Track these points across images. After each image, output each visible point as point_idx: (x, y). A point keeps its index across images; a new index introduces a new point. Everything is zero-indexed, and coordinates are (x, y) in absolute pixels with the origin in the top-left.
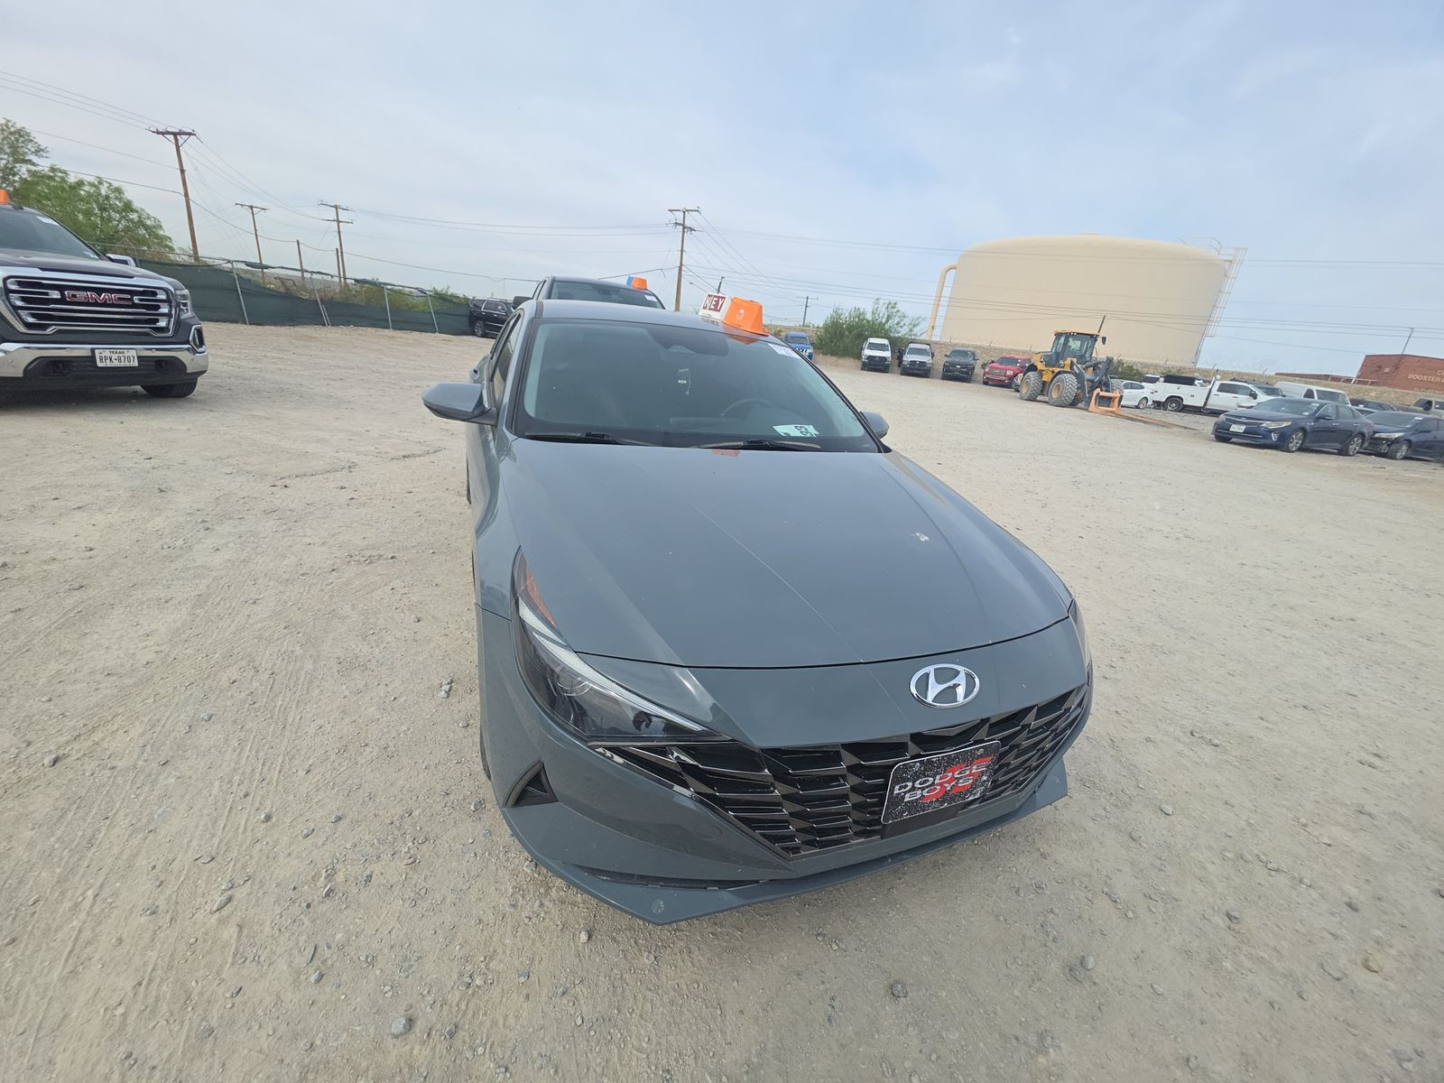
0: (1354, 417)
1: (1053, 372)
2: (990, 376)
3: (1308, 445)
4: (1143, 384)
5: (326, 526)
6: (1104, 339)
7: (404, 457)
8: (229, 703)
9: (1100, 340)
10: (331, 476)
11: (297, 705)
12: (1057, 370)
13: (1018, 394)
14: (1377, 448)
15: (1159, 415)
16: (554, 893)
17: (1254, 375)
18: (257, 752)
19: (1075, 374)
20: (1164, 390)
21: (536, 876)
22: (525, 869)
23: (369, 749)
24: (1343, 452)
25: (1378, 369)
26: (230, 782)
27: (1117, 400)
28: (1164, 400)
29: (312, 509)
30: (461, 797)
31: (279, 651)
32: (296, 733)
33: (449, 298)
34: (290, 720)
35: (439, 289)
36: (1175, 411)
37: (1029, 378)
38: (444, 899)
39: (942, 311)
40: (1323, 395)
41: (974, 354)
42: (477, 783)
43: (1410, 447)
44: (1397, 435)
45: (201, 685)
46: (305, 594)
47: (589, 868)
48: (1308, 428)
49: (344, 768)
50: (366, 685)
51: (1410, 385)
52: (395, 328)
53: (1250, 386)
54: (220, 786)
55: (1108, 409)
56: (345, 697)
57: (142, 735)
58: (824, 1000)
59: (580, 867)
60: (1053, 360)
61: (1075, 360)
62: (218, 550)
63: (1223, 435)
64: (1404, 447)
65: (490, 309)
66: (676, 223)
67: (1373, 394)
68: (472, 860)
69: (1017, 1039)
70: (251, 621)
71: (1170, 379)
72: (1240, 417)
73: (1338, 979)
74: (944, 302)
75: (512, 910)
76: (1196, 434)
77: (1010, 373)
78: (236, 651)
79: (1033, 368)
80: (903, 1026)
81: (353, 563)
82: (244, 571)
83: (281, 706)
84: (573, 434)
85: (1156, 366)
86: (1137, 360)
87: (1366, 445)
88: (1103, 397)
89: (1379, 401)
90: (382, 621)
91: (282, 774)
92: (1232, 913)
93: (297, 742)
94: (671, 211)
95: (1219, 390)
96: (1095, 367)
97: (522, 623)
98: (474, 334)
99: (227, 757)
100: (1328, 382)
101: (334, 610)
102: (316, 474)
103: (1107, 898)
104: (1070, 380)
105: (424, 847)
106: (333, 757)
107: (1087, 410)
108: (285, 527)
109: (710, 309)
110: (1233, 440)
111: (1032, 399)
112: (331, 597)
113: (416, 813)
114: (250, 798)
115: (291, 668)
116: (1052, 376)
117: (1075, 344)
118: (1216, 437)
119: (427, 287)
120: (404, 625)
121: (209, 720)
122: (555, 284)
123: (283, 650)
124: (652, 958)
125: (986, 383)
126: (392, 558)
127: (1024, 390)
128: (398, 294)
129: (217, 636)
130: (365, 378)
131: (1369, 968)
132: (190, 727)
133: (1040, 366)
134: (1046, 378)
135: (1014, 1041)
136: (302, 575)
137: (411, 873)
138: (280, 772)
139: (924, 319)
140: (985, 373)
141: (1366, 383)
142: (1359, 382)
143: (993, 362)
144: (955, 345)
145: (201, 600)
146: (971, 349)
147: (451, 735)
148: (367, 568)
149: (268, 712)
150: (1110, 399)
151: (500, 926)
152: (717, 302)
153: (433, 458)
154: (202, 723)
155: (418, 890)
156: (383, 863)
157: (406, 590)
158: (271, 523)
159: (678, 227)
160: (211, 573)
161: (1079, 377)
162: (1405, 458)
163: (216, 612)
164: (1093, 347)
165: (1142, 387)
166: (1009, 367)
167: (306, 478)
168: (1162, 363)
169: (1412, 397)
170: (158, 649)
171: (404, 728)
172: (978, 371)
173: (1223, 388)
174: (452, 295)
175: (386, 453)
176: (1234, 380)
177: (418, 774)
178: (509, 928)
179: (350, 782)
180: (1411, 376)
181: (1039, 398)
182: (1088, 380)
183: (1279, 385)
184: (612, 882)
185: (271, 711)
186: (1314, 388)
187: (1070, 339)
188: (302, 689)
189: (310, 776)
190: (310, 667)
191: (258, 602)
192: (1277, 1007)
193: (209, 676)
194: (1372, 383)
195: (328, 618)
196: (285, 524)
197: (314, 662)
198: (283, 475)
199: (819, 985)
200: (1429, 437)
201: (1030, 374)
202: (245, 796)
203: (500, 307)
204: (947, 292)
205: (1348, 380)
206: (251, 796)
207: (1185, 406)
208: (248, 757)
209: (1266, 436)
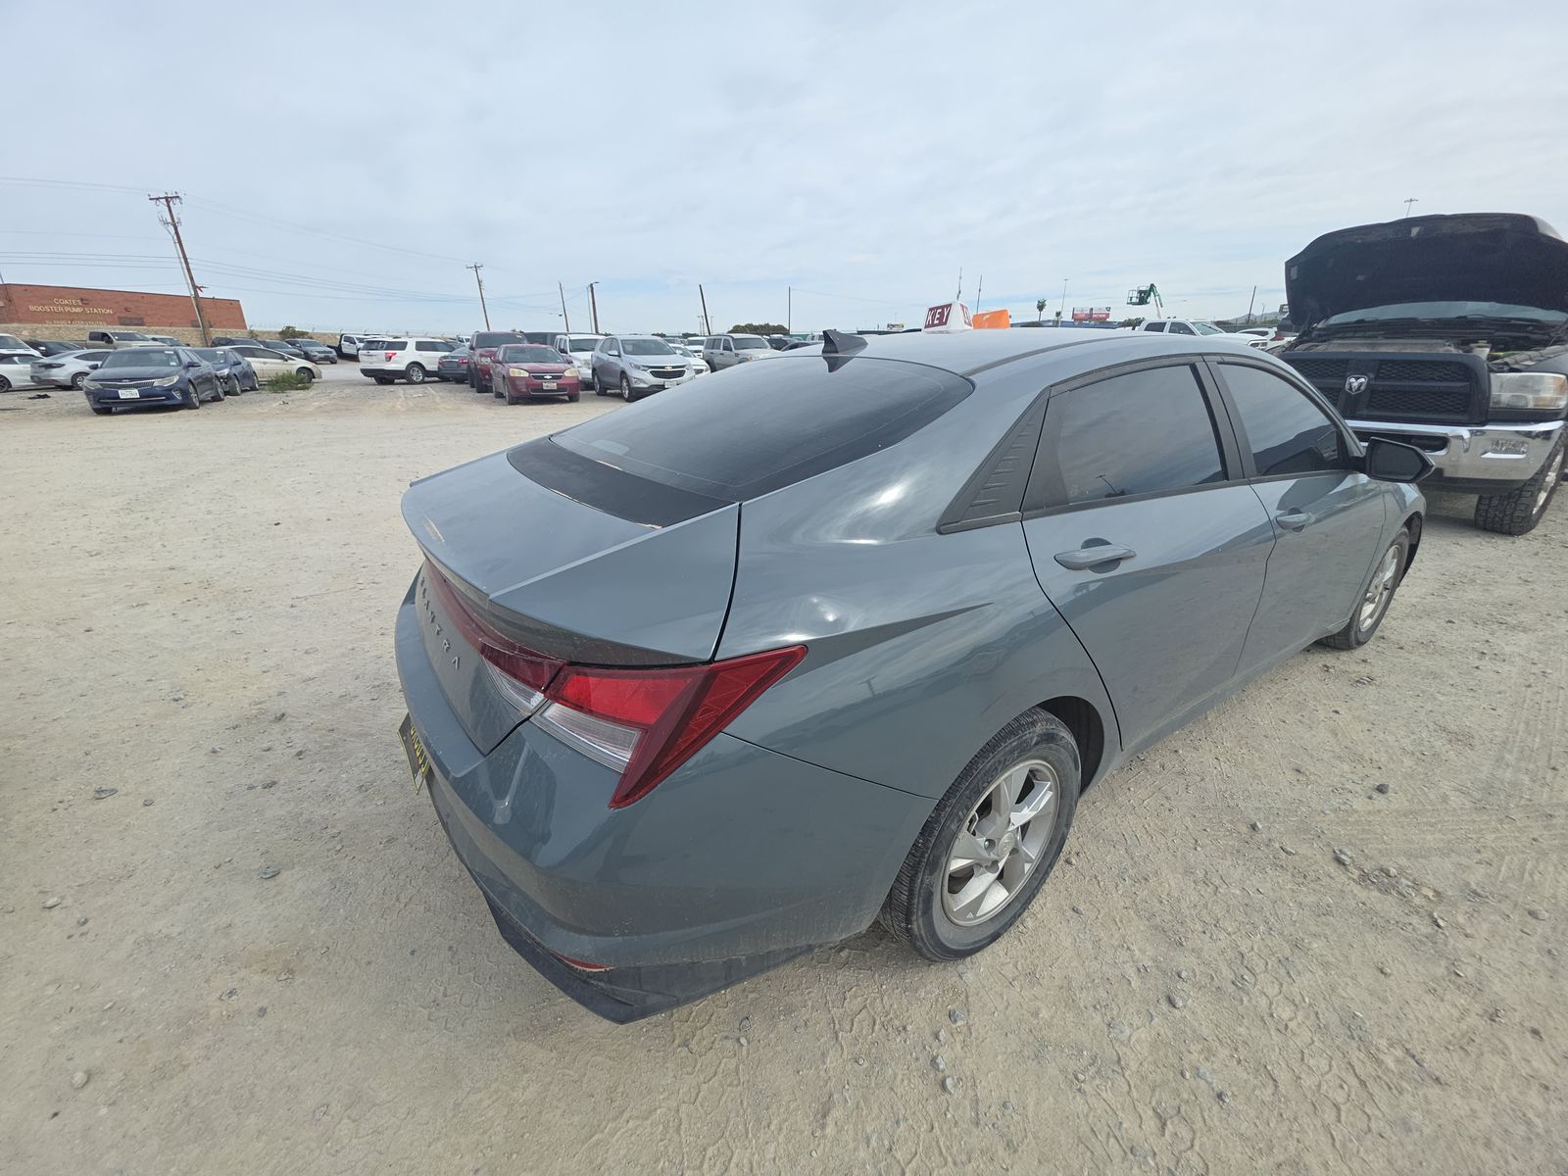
3: (200, 396)
44: (226, 371)
180: (32, 308)
209: (170, 397)
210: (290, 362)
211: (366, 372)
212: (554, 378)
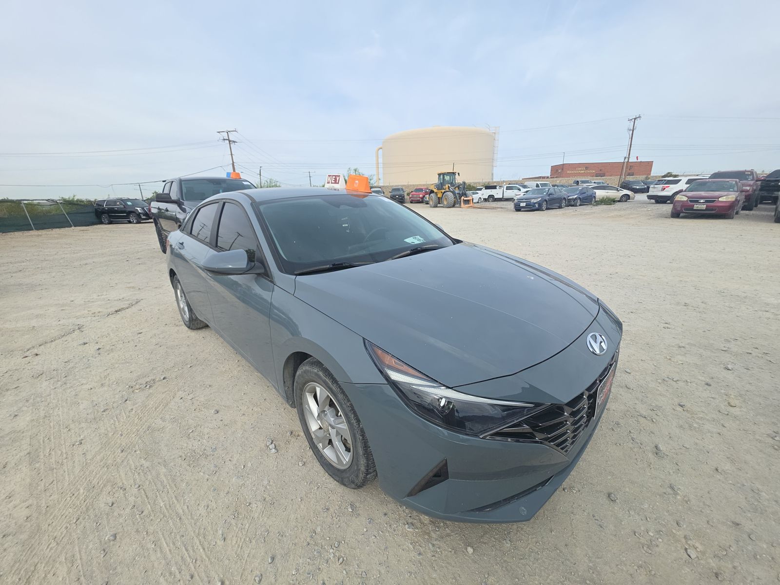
0: (561, 192)
1: (442, 192)
2: (413, 199)
3: (548, 206)
4: (477, 191)
5: (93, 373)
6: (459, 174)
7: (116, 311)
8: (121, 520)
9: (457, 174)
10: (68, 338)
11: (178, 500)
12: (443, 191)
13: (428, 205)
14: (571, 203)
15: (487, 204)
16: (433, 535)
17: (516, 181)
18: (174, 544)
19: (451, 192)
20: (486, 193)
21: (417, 530)
22: (408, 530)
23: (254, 506)
24: (560, 207)
25: (557, 171)
26: (171, 573)
27: (471, 201)
28: (487, 197)
29: (71, 365)
30: (337, 507)
31: (130, 469)
32: (192, 518)
33: (76, 203)
34: (181, 511)
35: (66, 197)
36: (493, 201)
37: (431, 196)
38: (380, 572)
39: (381, 170)
40: (543, 185)
41: (402, 189)
42: (339, 494)
43: (580, 200)
44: (576, 196)
45: (87, 517)
46: (117, 423)
47: (476, 509)
48: (547, 199)
49: (247, 525)
50: (216, 466)
51: (569, 176)
52: (37, 229)
53: (517, 186)
54: (166, 580)
55: (469, 205)
56: (208, 480)
57: (69, 572)
58: (591, 519)
59: (472, 510)
60: (440, 186)
61: (449, 185)
62: (16, 416)
63: (518, 209)
64: (579, 201)
65: (110, 205)
66: (224, 139)
67: (558, 182)
68: (375, 540)
69: (665, 493)
70: (89, 457)
71: (487, 187)
72: (523, 200)
73: (728, 414)
74: (381, 166)
75: (421, 556)
76: (507, 210)
77: (421, 196)
78: (95, 482)
79: (432, 192)
80: (627, 512)
81: (137, 391)
82: (52, 424)
83: (165, 505)
84: (324, 267)
85: (479, 183)
86: (471, 181)
87: (567, 202)
88: (466, 200)
89: (561, 184)
90: (191, 421)
91: (206, 549)
92: (681, 404)
93: (198, 523)
94: (219, 132)
95: (506, 189)
96: (458, 187)
97: (394, 385)
98: (101, 223)
99: (153, 558)
100: (541, 180)
101: (149, 427)
102: (55, 340)
103: (641, 418)
104: (450, 194)
105: (341, 548)
106: (233, 522)
107: (461, 207)
108: (59, 383)
109: (332, 183)
110: (522, 210)
111: (436, 206)
112: (140, 419)
113: (318, 530)
114: (196, 577)
115: (150, 477)
116: (442, 194)
117: (447, 178)
118: (516, 209)
119: (56, 197)
120: (209, 418)
121: (115, 539)
122: (183, 183)
123: (133, 467)
124: (508, 542)
125: (411, 202)
126: (164, 378)
127: (431, 203)
128: (31, 206)
129: (69, 477)
130: (39, 266)
131: (731, 406)
132: (104, 550)
133: (435, 190)
134: (440, 195)
135: (665, 495)
136: (104, 411)
137: (347, 567)
138: (204, 549)
139: (374, 175)
140: (410, 198)
141: (554, 178)
142: (552, 178)
143: (412, 192)
144: (392, 186)
145: (32, 457)
146: (401, 187)
147: (300, 474)
148: (151, 391)
149: (158, 514)
150: (468, 201)
151: (423, 569)
152: (336, 179)
153: (137, 307)
154: (112, 543)
155: (360, 576)
156: (325, 571)
157: (191, 396)
158: (45, 384)
159: (225, 141)
160: (24, 434)
161: (453, 192)
162: (580, 205)
163: (53, 460)
164: (455, 178)
165: (478, 193)
166: (420, 193)
167: (48, 345)
168: (481, 181)
169: (571, 180)
170: (27, 504)
171: (265, 482)
172: (406, 197)
173: (508, 188)
174: (78, 201)
175: (99, 312)
176: (509, 184)
177: (300, 507)
178: (429, 568)
179: (259, 532)
180: (568, 172)
181: (439, 205)
182: (458, 194)
183: (526, 183)
184: (493, 509)
185: (160, 512)
186: (539, 183)
187: (445, 176)
188: (171, 487)
189: (228, 541)
190: (164, 470)
191: (83, 442)
192: (721, 434)
193: (87, 509)
194: (556, 177)
195: (149, 433)
196: (58, 381)
197: (165, 466)
198: (28, 347)
199: (583, 513)
200: (585, 195)
201: (432, 195)
202: (192, 577)
203: (118, 203)
204: (381, 160)
205: (548, 177)
206: (196, 575)
207: (496, 199)
208: (170, 550)
209: (534, 206)
210: (620, 191)
211: (650, 197)
212: (707, 201)
